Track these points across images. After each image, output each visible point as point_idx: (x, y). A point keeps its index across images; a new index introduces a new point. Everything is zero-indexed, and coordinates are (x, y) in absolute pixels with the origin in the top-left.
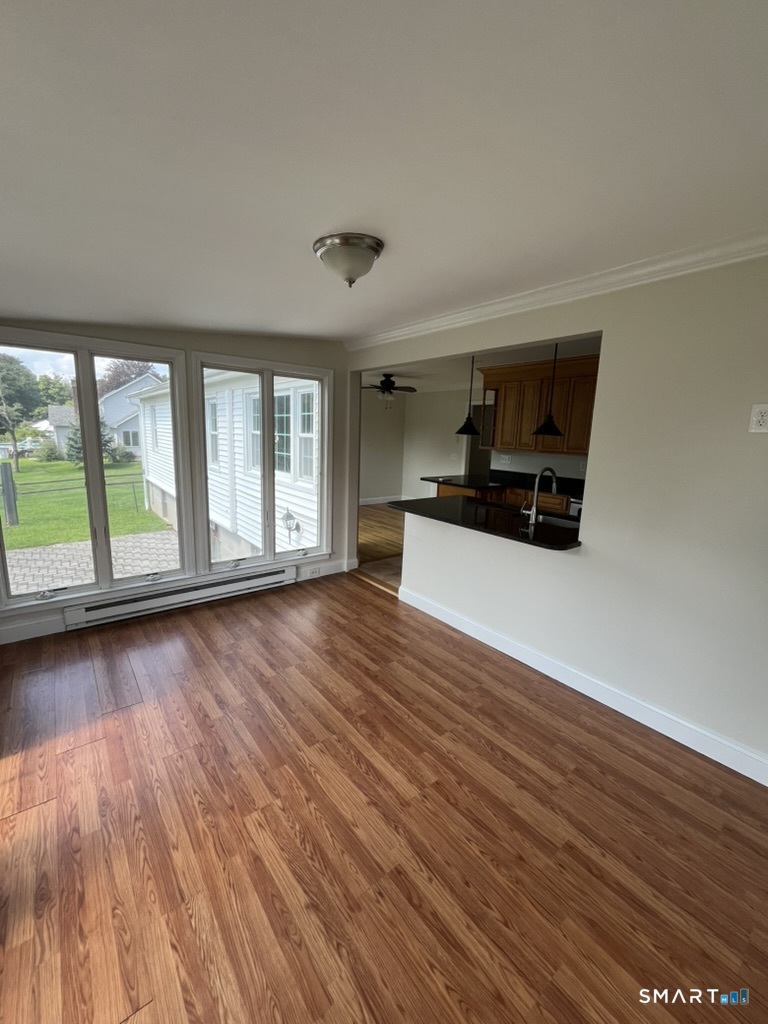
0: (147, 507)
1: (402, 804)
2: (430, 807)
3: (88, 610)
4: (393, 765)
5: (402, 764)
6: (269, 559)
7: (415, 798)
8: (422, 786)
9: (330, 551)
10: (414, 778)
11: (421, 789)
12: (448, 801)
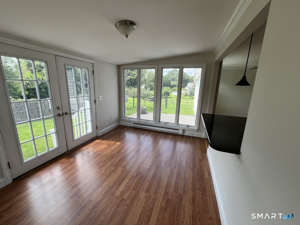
0: (193, 109)
1: (112, 193)
2: (114, 200)
3: (134, 123)
4: (125, 186)
5: (127, 188)
6: (176, 125)
7: (116, 196)
8: (120, 196)
9: (198, 129)
10: (123, 193)
11: (119, 196)
12: (118, 205)
